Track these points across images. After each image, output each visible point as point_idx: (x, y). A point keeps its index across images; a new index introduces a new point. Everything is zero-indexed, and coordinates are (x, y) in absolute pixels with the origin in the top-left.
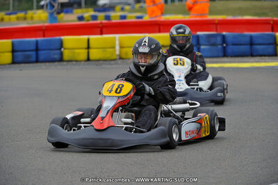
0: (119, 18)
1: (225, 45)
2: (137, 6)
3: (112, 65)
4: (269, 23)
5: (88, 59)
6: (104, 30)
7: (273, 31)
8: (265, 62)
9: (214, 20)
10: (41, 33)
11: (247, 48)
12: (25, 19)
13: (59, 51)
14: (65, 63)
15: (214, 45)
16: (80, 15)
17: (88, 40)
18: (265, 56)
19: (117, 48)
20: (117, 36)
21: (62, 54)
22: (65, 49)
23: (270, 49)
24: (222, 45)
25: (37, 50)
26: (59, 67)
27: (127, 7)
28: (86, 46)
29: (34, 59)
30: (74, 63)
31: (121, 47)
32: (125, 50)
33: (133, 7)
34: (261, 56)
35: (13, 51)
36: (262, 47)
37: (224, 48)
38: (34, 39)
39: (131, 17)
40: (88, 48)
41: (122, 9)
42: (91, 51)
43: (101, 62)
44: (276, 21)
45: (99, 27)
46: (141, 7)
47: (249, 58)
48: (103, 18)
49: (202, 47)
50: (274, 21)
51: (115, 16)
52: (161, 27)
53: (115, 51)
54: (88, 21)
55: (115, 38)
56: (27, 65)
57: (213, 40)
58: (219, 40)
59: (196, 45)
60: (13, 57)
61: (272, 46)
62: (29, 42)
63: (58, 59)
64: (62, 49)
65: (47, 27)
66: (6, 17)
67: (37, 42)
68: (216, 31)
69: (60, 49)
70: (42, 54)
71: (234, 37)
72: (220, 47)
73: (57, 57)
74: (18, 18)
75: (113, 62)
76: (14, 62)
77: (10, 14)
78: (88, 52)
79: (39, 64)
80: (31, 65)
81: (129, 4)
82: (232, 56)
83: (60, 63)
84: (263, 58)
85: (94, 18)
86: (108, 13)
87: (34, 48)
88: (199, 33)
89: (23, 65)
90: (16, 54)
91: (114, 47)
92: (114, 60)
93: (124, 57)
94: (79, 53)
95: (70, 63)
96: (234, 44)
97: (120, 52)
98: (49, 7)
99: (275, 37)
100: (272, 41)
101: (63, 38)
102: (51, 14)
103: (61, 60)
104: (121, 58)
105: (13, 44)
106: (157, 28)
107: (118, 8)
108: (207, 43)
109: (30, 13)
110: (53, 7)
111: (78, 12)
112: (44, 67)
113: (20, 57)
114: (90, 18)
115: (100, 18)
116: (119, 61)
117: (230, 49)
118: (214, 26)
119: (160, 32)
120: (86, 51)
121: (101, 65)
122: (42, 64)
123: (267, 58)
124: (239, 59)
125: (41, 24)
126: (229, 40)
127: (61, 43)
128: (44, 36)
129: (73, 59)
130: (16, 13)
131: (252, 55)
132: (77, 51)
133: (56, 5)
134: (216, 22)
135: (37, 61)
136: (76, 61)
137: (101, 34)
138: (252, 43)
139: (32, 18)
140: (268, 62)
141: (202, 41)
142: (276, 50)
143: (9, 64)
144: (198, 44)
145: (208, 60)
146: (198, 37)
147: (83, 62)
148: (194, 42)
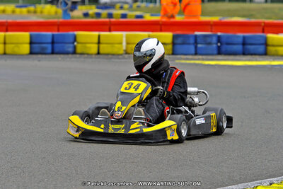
1: (219, 44)
3: (119, 59)
4: (261, 26)
5: (98, 53)
6: (112, 27)
7: (263, 32)
8: (256, 60)
9: (210, 22)
10: (56, 28)
11: (239, 48)
13: (72, 45)
14: (78, 56)
15: (209, 44)
18: (255, 54)
19: (124, 44)
20: (124, 34)
21: (75, 47)
22: (78, 43)
23: (261, 49)
24: (217, 44)
25: (53, 43)
26: (73, 59)
28: (96, 40)
29: (49, 51)
30: (86, 56)
31: (128, 43)
32: (130, 46)
34: (252, 54)
35: (31, 43)
36: (253, 46)
37: (219, 47)
38: (50, 33)
40: (99, 43)
41: (122, 8)
42: (101, 46)
43: (110, 56)
44: (267, 23)
47: (241, 56)
49: (199, 46)
50: (265, 23)
52: (163, 27)
53: (122, 47)
55: (122, 36)
56: (44, 56)
57: (209, 40)
58: (214, 40)
59: (194, 44)
60: (31, 48)
61: (263, 46)
62: (46, 35)
63: (71, 52)
64: (75, 43)
65: (61, 22)
67: (53, 35)
68: (211, 31)
69: (74, 43)
70: (58, 47)
71: (228, 37)
72: (215, 46)
73: (71, 50)
75: (120, 57)
76: (31, 53)
77: (20, 7)
78: (99, 47)
79: (54, 56)
80: (47, 56)
82: (225, 55)
83: (74, 56)
84: (254, 56)
87: (50, 40)
88: (197, 33)
89: (40, 56)
90: (34, 45)
91: (121, 43)
92: (121, 55)
93: (130, 51)
94: (90, 48)
95: (83, 56)
96: (227, 44)
97: (127, 47)
98: (63, 4)
99: (266, 39)
100: (263, 42)
101: (76, 33)
102: (65, 12)
103: (74, 52)
104: (127, 53)
105: (31, 37)
106: (159, 27)
108: (203, 42)
110: (67, 4)
112: (60, 59)
113: (36, 49)
116: (126, 56)
117: (224, 48)
118: (209, 27)
119: (161, 31)
120: (96, 46)
121: (111, 58)
122: (58, 56)
123: (257, 57)
124: (232, 57)
125: (56, 20)
126: (223, 40)
127: (75, 38)
128: (58, 31)
129: (85, 53)
130: (25, 7)
131: (244, 54)
132: (88, 45)
133: (70, 3)
134: (212, 23)
135: (53, 53)
136: (88, 54)
137: (110, 31)
138: (244, 43)
140: (259, 61)
141: (199, 40)
142: (266, 50)
143: (27, 55)
144: (196, 43)
145: (204, 57)
146: (196, 36)
147: (94, 56)
148: (192, 41)
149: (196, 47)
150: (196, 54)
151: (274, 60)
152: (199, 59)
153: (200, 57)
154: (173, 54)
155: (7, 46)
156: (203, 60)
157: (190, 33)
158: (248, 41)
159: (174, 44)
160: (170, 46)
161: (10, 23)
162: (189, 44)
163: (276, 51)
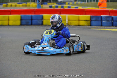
0: (67, 7)
2: (75, 3)
9: (109, 10)
10: (34, 12)
12: (26, 6)
14: (44, 26)
15: (108, 21)
16: (50, 5)
19: (67, 20)
20: (67, 15)
25: (32, 20)
27: (71, 3)
29: (30, 23)
32: (70, 21)
33: (74, 3)
35: (21, 20)
38: (31, 15)
39: (73, 7)
41: (69, 4)
45: (59, 11)
46: (77, 3)
48: (61, 7)
51: (66, 7)
52: (86, 12)
54: (54, 8)
56: (27, 26)
58: (110, 19)
64: (43, 20)
65: (36, 10)
66: (18, 5)
74: (23, 6)
76: (21, 25)
77: (19, 4)
79: (32, 26)
80: (29, 26)
81: (72, 2)
83: (42, 26)
85: (57, 7)
86: (62, 5)
87: (30, 19)
89: (25, 26)
90: (22, 21)
95: (46, 26)
97: (68, 22)
98: (37, 1)
101: (43, 15)
102: (38, 4)
104: (68, 25)
105: (21, 17)
107: (67, 3)
108: (105, 20)
109: (28, 3)
110: (39, 1)
111: (49, 4)
112: (35, 27)
113: (24, 23)
114: (55, 7)
115: (59, 7)
117: (115, 23)
119: (85, 14)
125: (34, 9)
128: (35, 14)
130: (22, 3)
133: (41, 1)
135: (32, 25)
136: (49, 25)
137: (60, 14)
139: (29, 6)
143: (19, 25)
154: (91, 26)
155: (10, 21)
159: (91, 20)
160: (89, 22)
161: (12, 10)
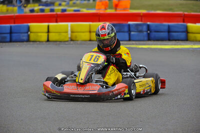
1: (149, 32)
2: (71, 2)
4: (181, 16)
5: (48, 41)
6: (58, 20)
7: (184, 22)
11: (165, 35)
13: (26, 34)
14: (31, 43)
15: (141, 31)
17: (48, 26)
18: (178, 40)
19: (69, 32)
20: (69, 24)
21: (29, 36)
22: (31, 32)
23: (183, 35)
24: (147, 31)
25: (11, 33)
26: (29, 45)
28: (46, 30)
30: (38, 43)
31: (72, 32)
32: (74, 34)
34: (176, 40)
36: (177, 33)
37: (149, 34)
40: (48, 32)
42: (50, 34)
43: (58, 43)
44: (187, 15)
47: (167, 42)
49: (132, 33)
52: (101, 18)
53: (68, 34)
55: (68, 25)
57: (140, 28)
58: (145, 28)
59: (128, 32)
61: (184, 34)
62: (5, 27)
63: (26, 40)
64: (29, 33)
67: (11, 27)
68: (142, 21)
69: (27, 33)
70: (15, 36)
71: (156, 26)
72: (145, 33)
73: (25, 38)
75: (67, 43)
78: (48, 36)
81: (65, 1)
82: (154, 40)
83: (28, 43)
84: (177, 42)
87: (9, 31)
88: (129, 23)
91: (67, 32)
92: (67, 41)
93: (74, 39)
94: (41, 36)
95: (35, 43)
96: (156, 32)
97: (71, 35)
99: (187, 27)
100: (184, 30)
101: (29, 24)
102: (20, 7)
103: (28, 40)
104: (72, 40)
108: (136, 30)
112: (17, 45)
116: (72, 42)
117: (153, 34)
118: (140, 18)
120: (46, 34)
121: (59, 44)
123: (181, 42)
124: (160, 42)
125: (13, 14)
126: (152, 28)
127: (28, 28)
128: (14, 23)
129: (37, 40)
131: (169, 40)
132: (40, 34)
134: (142, 15)
136: (39, 42)
138: (169, 30)
140: (183, 45)
141: (132, 29)
142: (187, 36)
144: (129, 31)
145: (137, 42)
146: (129, 25)
147: (44, 43)
148: (126, 29)
149: (130, 35)
150: (130, 40)
151: (194, 44)
152: (133, 44)
153: (134, 42)
156: (137, 44)
157: (124, 23)
158: (172, 29)
162: (124, 32)
163: (195, 37)
